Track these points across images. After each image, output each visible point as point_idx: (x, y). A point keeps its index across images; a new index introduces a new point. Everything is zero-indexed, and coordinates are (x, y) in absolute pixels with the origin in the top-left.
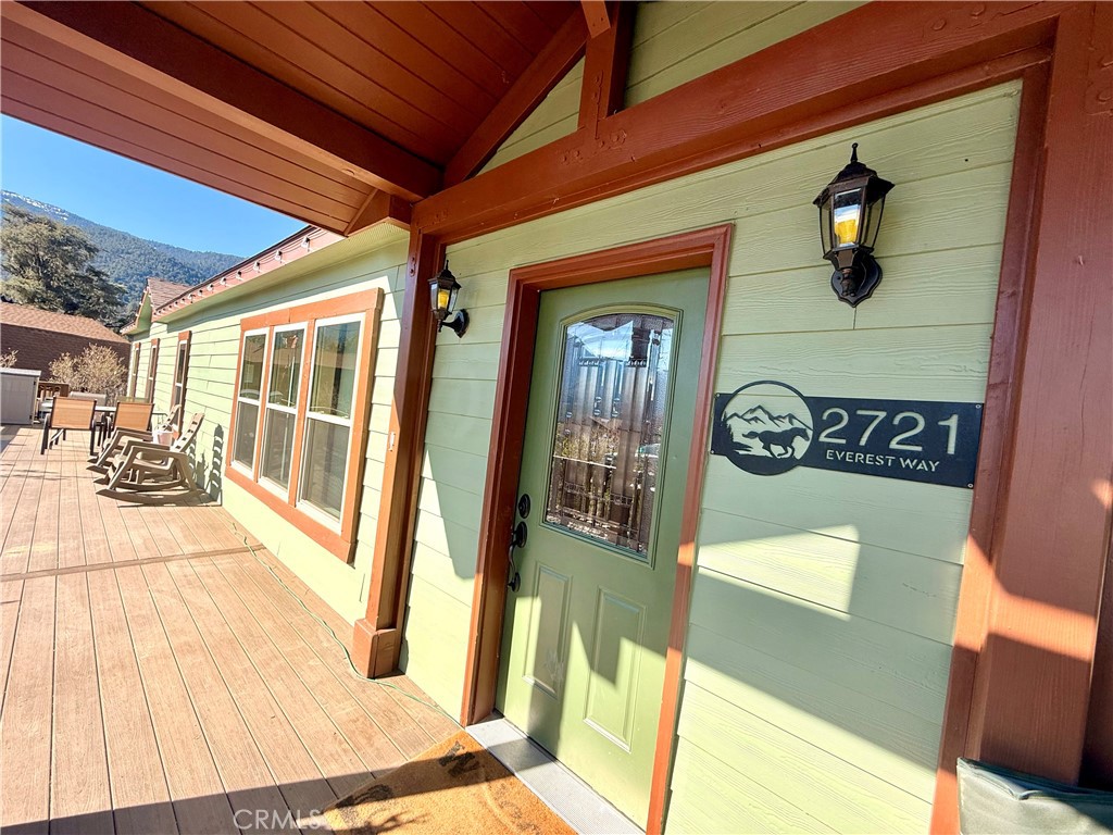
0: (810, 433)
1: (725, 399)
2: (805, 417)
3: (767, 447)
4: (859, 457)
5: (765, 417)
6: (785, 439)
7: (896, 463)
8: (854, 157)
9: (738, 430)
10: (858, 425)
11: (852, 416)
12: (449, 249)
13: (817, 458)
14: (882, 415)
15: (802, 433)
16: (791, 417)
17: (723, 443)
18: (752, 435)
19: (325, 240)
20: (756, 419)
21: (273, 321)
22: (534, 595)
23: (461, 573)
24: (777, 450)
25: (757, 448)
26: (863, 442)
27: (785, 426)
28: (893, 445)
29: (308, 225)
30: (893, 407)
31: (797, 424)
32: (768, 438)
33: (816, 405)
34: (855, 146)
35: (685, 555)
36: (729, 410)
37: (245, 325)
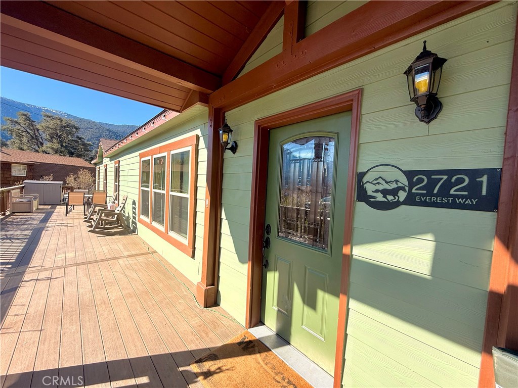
0: (407, 189)
1: (363, 174)
2: (404, 181)
3: (385, 197)
4: (434, 199)
5: (383, 182)
6: (394, 192)
7: (454, 201)
8: (425, 48)
9: (370, 189)
10: (432, 183)
11: (429, 178)
12: (226, 114)
13: (411, 200)
14: (445, 177)
15: (403, 189)
16: (397, 181)
17: (363, 196)
18: (377, 191)
19: (171, 115)
20: (378, 183)
21: (152, 153)
22: (275, 270)
23: (242, 261)
24: (390, 198)
25: (380, 197)
26: (435, 191)
27: (394, 186)
28: (452, 192)
29: (164, 109)
30: (451, 173)
31: (400, 185)
32: (385, 192)
33: (409, 174)
34: (425, 42)
35: (346, 250)
36: (365, 180)
37: (141, 156)
